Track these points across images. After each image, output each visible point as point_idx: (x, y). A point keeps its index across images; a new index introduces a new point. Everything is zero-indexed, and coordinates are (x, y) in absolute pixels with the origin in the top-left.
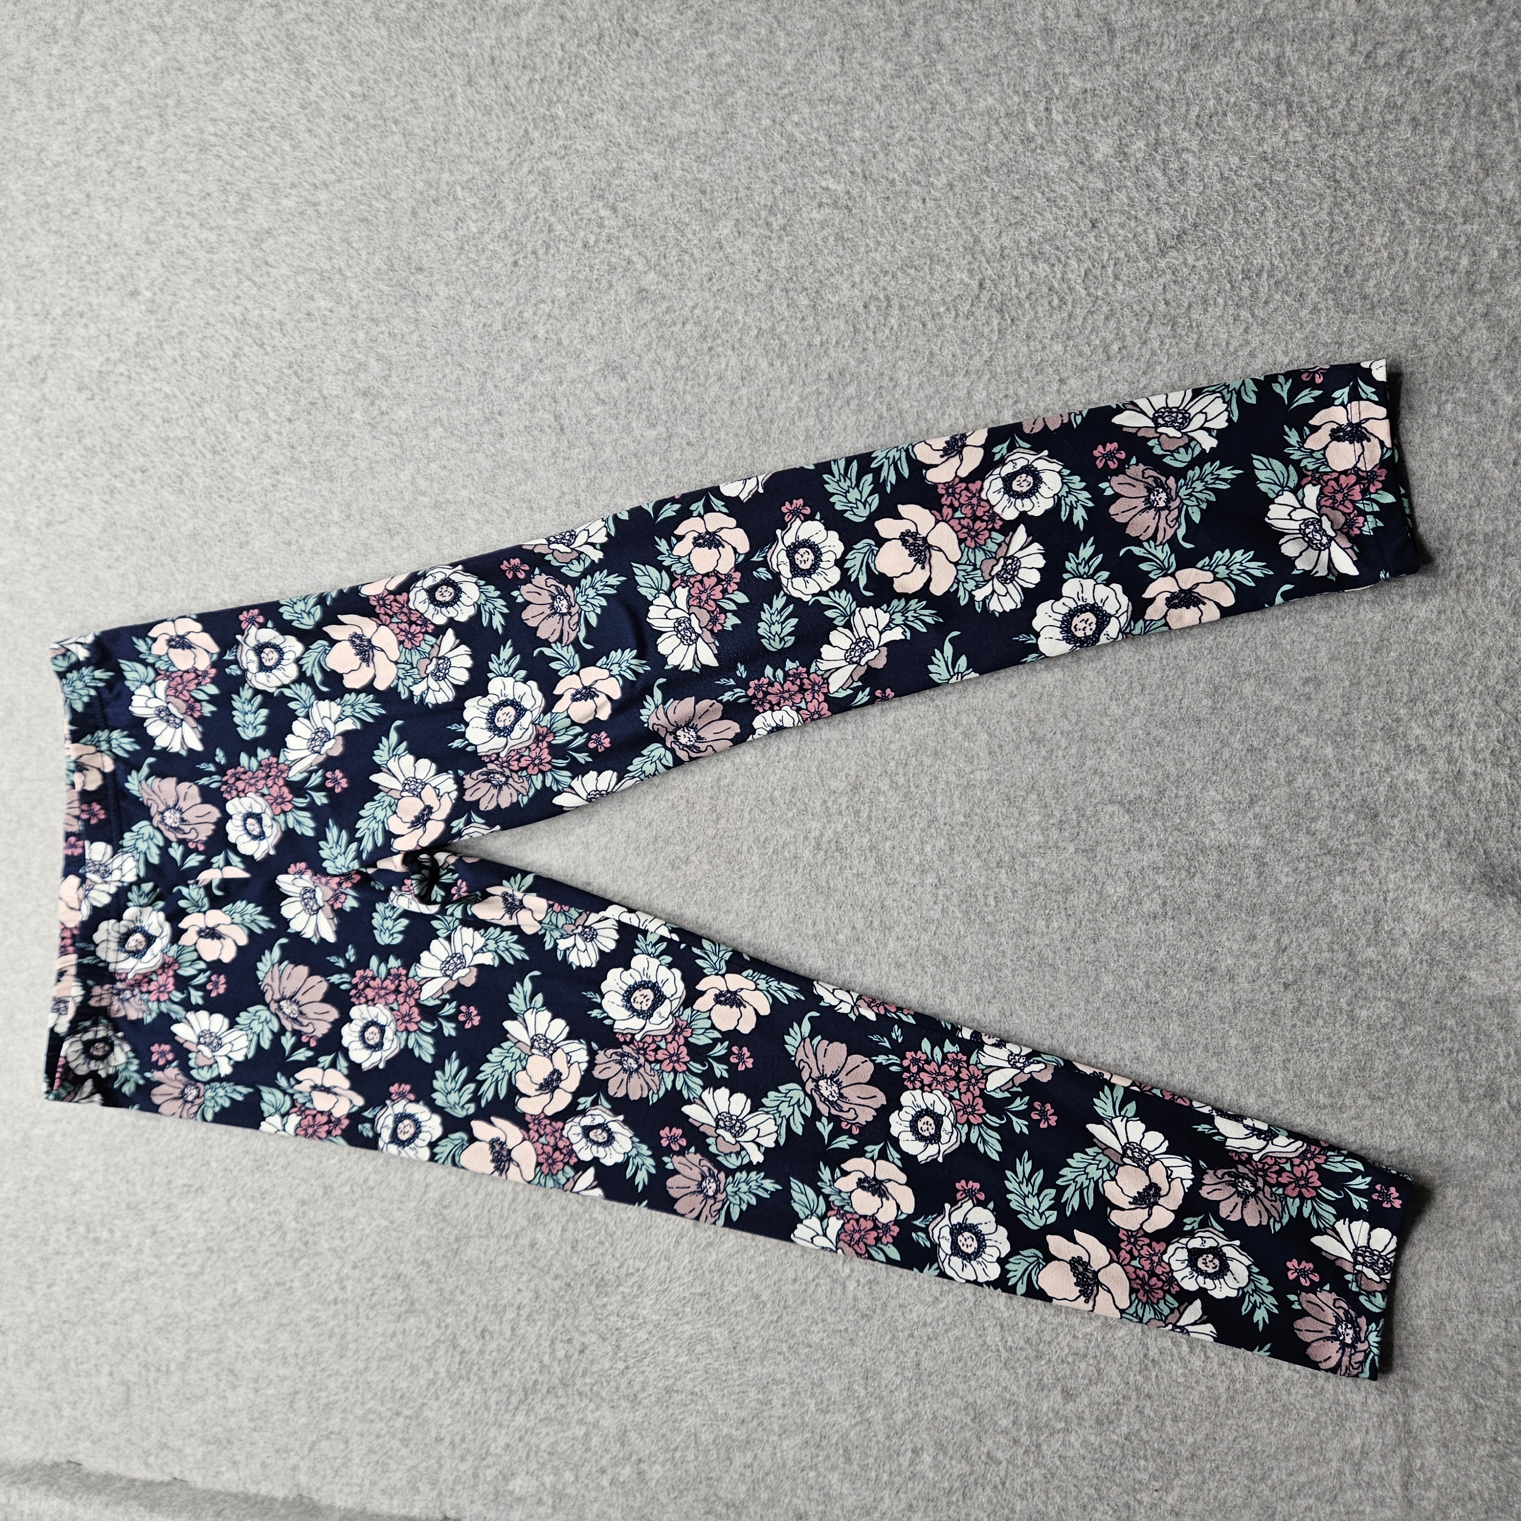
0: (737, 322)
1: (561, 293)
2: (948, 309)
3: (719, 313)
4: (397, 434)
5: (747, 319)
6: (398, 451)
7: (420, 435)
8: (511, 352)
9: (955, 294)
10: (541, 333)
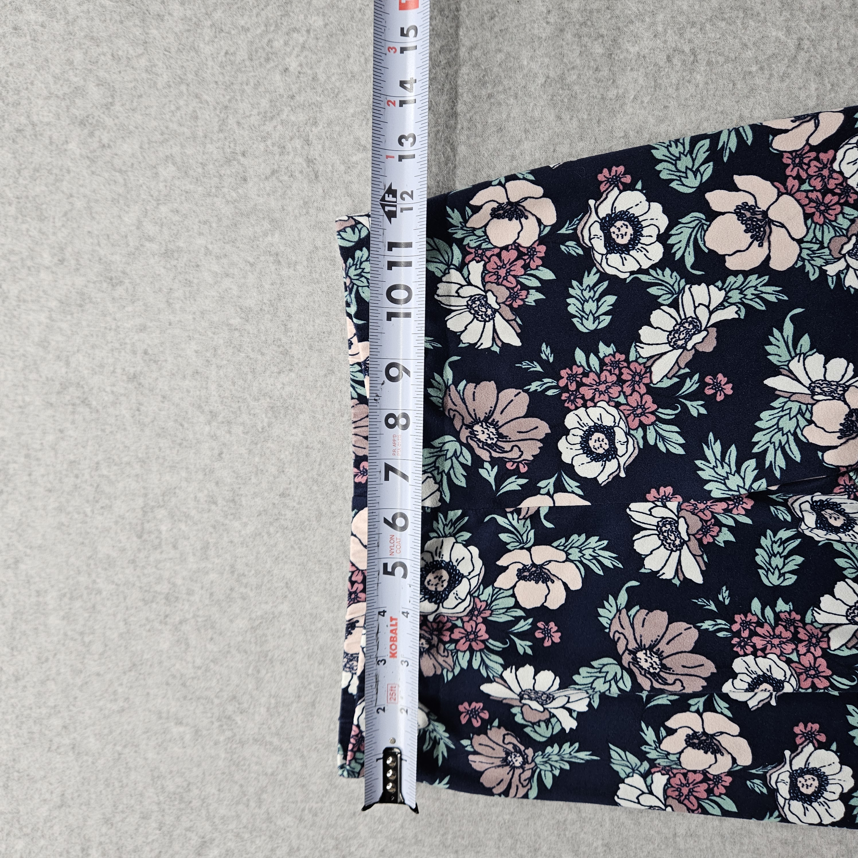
0: (521, 68)
1: (317, 22)
2: (762, 69)
3: (500, 57)
4: (120, 171)
5: (533, 65)
6: (121, 190)
7: (149, 173)
8: (257, 85)
9: (769, 52)
10: (293, 65)
